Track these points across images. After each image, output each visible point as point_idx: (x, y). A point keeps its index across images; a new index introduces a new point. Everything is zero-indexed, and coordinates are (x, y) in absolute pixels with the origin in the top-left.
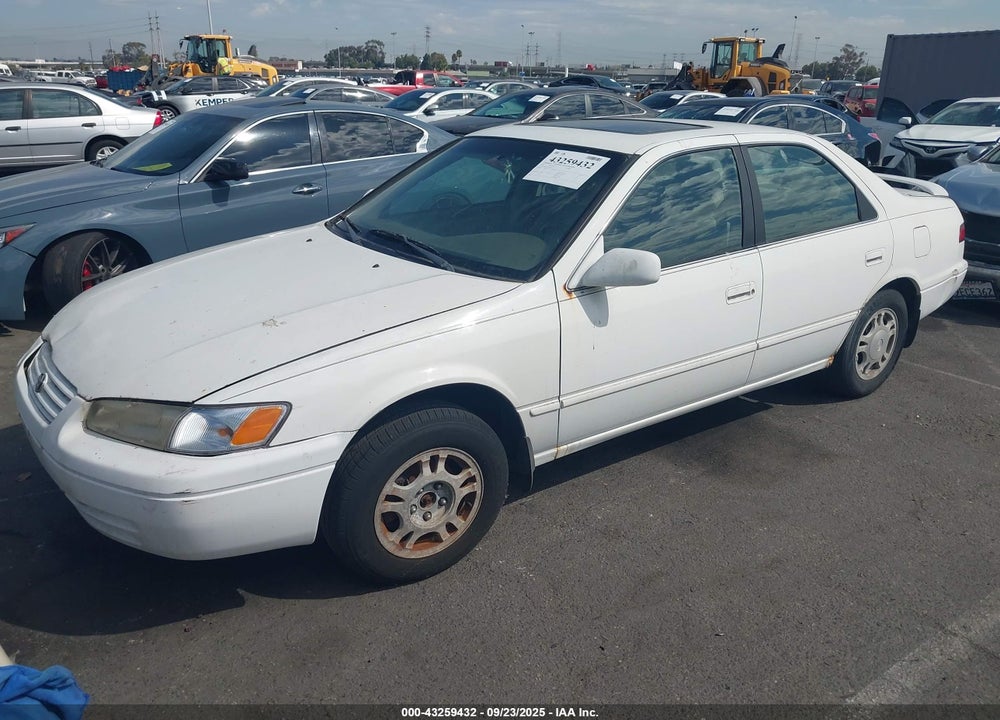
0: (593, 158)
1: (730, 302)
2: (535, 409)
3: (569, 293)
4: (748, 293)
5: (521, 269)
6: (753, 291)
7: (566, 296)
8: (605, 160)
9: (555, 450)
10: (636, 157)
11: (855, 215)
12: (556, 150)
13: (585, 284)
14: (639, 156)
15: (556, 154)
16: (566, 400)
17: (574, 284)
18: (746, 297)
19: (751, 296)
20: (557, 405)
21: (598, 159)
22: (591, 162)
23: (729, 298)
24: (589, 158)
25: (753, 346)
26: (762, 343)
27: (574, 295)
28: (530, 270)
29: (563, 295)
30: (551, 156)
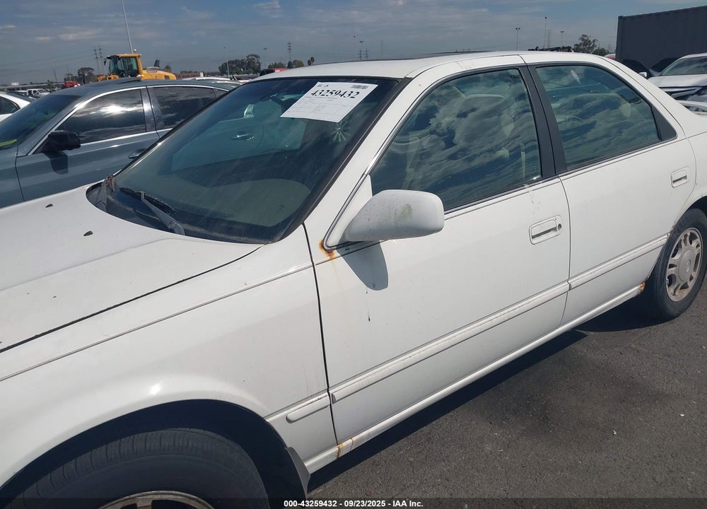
0: (358, 87)
1: (535, 241)
2: (293, 413)
3: (329, 252)
4: (554, 229)
5: (265, 225)
6: (560, 226)
7: (325, 257)
8: (372, 87)
9: (335, 449)
10: (407, 81)
11: (654, 136)
12: (319, 83)
13: (348, 239)
14: (411, 79)
15: (319, 86)
16: (338, 392)
17: (335, 239)
18: (552, 234)
19: (558, 232)
20: (326, 400)
21: (364, 87)
22: (355, 90)
23: (533, 237)
24: (355, 87)
25: (565, 286)
26: (574, 282)
27: (336, 253)
28: (278, 225)
29: (320, 255)
30: (313, 90)
